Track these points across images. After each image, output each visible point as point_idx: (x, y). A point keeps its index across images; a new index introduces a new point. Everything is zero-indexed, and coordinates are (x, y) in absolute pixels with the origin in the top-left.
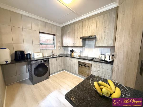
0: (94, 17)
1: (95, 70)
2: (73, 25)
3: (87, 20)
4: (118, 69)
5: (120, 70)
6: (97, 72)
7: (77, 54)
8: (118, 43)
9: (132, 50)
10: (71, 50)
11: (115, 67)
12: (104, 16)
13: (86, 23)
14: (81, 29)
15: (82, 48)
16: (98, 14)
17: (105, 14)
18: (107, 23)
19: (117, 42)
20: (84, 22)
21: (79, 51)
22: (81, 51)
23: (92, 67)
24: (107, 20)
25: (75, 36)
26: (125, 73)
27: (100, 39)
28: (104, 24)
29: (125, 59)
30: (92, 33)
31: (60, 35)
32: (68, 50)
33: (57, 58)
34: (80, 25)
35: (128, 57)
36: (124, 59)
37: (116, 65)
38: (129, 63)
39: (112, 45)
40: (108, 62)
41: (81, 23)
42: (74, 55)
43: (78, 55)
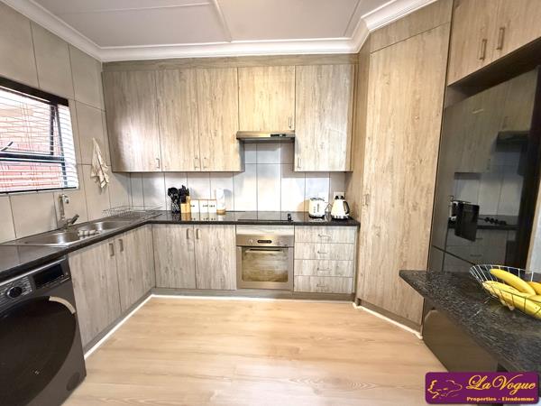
0: (286, 65)
1: (306, 256)
2: (188, 74)
3: (257, 68)
4: (379, 235)
5: (383, 238)
6: (315, 258)
7: (210, 203)
8: (373, 161)
9: (415, 181)
10: (172, 191)
11: (366, 233)
12: (319, 72)
13: (255, 77)
14: (230, 98)
15: (230, 177)
16: (298, 56)
17: (320, 65)
18: (329, 98)
19: (370, 161)
20: (244, 72)
21: (220, 193)
22: (225, 191)
23: (298, 246)
24: (328, 87)
25: (203, 123)
26: (398, 242)
27: (310, 146)
28: (320, 98)
29: (397, 205)
30: (279, 121)
31: (99, 106)
32: (149, 192)
33: (111, 241)
34: (225, 82)
35: (406, 200)
36: (393, 206)
37: (371, 224)
38: (410, 215)
39: (343, 169)
40: (340, 220)
41: (231, 73)
42: (194, 211)
43: (213, 211)
